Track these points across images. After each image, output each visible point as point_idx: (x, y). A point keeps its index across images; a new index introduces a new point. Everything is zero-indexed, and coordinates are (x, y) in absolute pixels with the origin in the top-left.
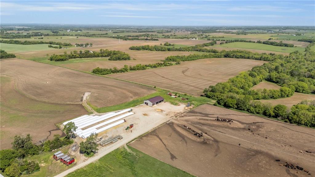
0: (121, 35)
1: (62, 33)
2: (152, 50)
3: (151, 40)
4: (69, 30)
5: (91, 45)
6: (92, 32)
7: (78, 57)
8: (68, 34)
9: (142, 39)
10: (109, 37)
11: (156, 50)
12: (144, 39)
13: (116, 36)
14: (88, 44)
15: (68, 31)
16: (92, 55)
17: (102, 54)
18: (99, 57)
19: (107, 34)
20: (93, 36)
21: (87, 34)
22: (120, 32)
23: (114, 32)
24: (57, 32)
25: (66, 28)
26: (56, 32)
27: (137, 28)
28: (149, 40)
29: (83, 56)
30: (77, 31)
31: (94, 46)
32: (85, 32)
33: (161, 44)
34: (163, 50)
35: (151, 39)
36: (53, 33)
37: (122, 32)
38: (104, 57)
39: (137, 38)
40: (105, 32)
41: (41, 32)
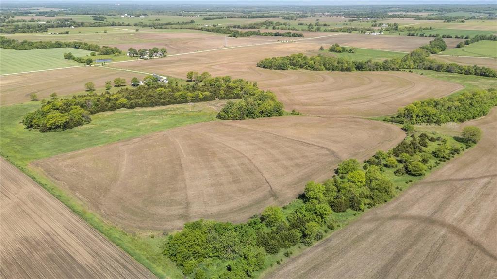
0: (221, 24)
1: (110, 20)
2: (316, 70)
3: (287, 36)
4: (126, 15)
5: (164, 51)
6: (165, 19)
7: (124, 106)
8: (121, 22)
9: (267, 34)
10: (199, 29)
11: (326, 69)
12: (271, 33)
13: (211, 26)
14: (155, 51)
15: (123, 16)
16: (165, 98)
17: (196, 93)
18: (187, 102)
19: (192, 22)
20: (168, 26)
21: (157, 22)
22: (217, 18)
23: (206, 17)
24: (103, 18)
25: (120, 10)
26: (100, 18)
27: (241, 9)
28: (283, 36)
29: (140, 102)
30: (139, 16)
31: (170, 56)
32: (152, 17)
33: (322, 49)
34: (344, 68)
35: (288, 33)
36: (95, 20)
37: (220, 18)
38: (201, 100)
39: (256, 30)
40: (189, 19)
41: (72, 18)
